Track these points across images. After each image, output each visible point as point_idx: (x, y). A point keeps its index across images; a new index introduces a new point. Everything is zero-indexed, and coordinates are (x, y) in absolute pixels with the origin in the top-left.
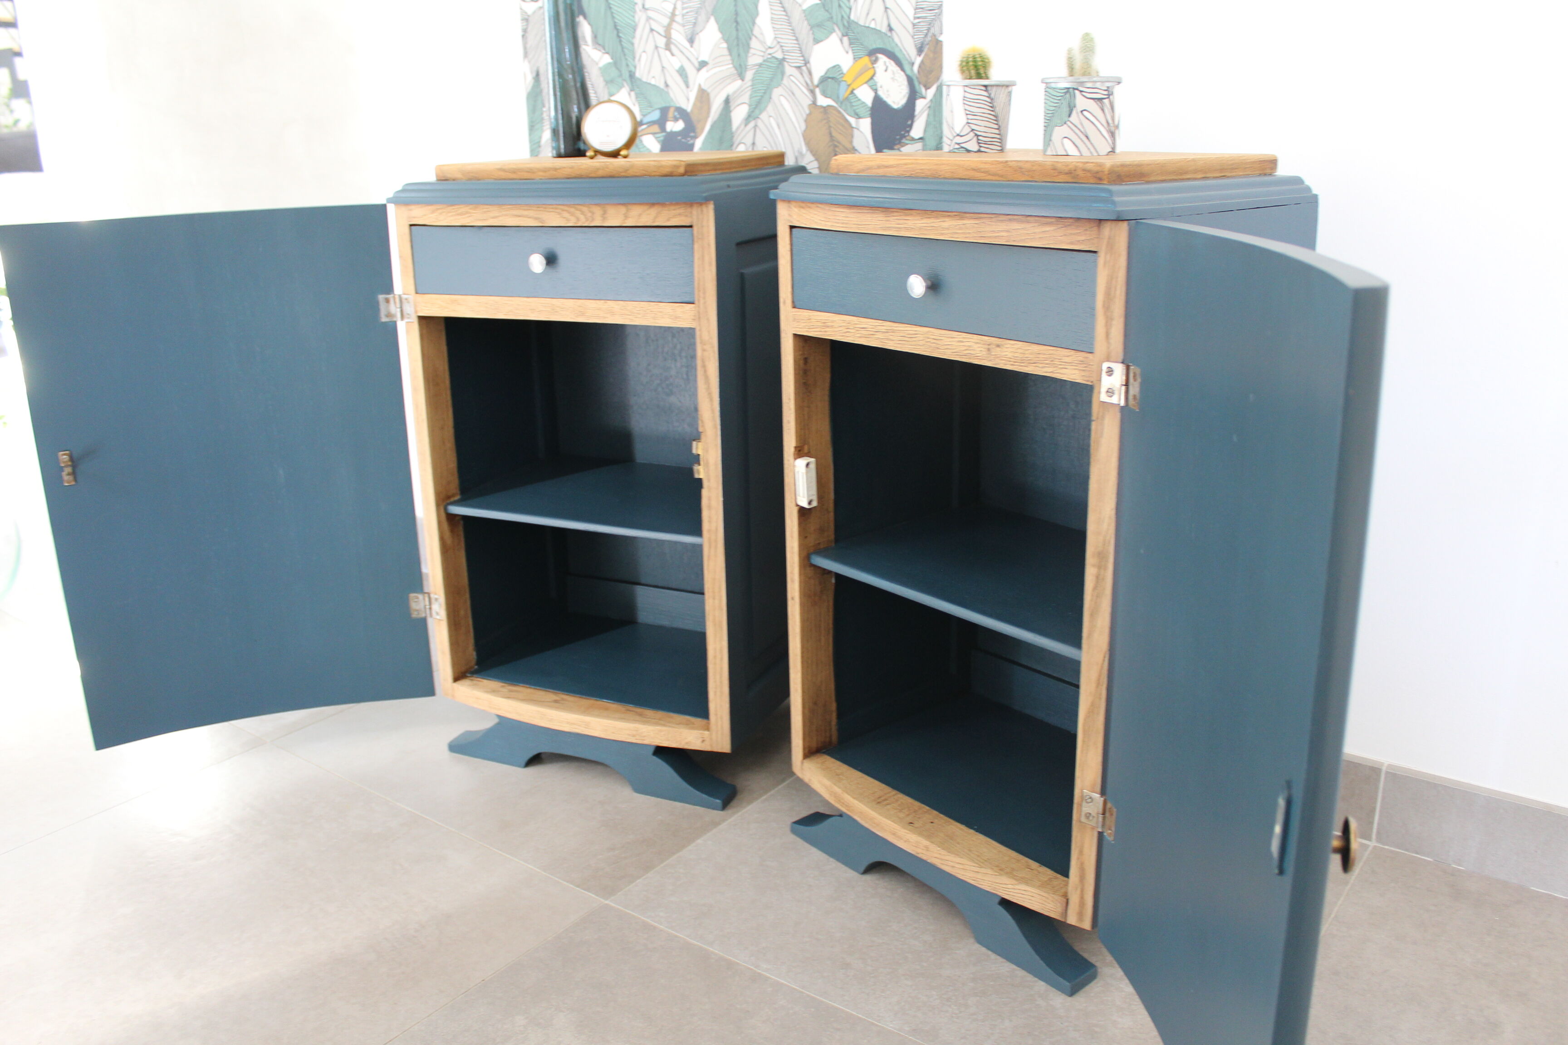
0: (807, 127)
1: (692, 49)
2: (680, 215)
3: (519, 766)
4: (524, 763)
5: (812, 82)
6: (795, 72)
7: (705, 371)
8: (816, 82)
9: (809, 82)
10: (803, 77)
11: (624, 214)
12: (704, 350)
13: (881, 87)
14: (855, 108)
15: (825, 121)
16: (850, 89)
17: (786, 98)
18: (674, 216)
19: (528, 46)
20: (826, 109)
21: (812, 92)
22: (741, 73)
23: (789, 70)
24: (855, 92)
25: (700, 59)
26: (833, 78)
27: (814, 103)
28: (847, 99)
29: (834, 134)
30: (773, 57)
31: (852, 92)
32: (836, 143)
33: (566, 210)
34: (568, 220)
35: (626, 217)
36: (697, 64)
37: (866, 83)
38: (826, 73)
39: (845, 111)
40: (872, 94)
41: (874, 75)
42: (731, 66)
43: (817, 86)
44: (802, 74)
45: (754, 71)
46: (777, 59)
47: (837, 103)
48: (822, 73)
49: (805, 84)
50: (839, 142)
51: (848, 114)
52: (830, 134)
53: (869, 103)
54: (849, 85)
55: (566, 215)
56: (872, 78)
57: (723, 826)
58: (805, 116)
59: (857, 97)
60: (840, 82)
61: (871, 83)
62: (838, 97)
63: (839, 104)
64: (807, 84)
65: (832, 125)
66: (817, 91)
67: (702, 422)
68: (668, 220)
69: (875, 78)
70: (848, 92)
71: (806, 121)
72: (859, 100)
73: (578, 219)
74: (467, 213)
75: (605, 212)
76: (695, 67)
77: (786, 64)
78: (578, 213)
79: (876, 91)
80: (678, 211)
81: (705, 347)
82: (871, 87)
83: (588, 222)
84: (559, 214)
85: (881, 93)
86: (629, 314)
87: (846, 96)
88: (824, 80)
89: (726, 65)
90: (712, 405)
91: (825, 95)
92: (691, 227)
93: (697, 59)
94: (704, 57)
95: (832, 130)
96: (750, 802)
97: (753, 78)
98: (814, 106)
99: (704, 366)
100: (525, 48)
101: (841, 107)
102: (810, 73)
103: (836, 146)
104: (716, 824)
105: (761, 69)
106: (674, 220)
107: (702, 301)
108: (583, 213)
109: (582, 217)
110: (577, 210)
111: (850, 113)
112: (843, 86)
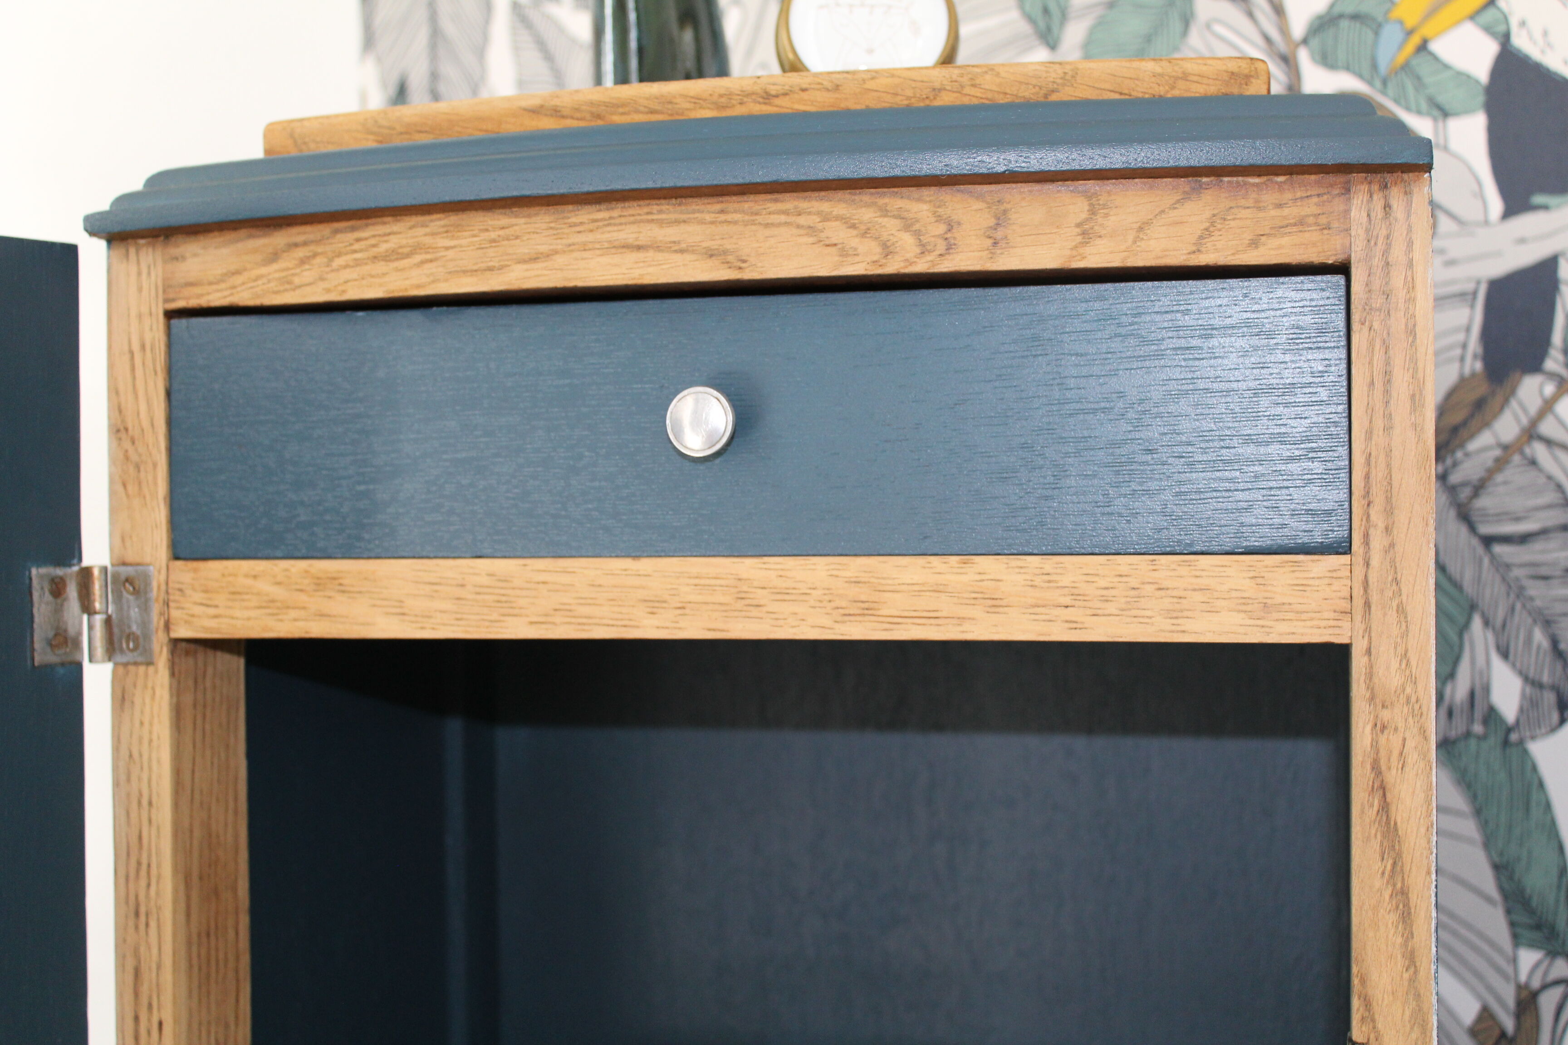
2: (1301, 222)
5: (1284, 30)
7: (1385, 807)
8: (1297, 32)
9: (1274, 34)
10: (1255, 23)
11: (1078, 225)
12: (1381, 727)
13: (1523, 24)
16: (1415, 40)
18: (1279, 229)
21: (1287, 60)
22: (1049, 29)
23: (1206, 7)
26: (1355, 17)
28: (1406, 67)
31: (1423, 47)
33: (838, 218)
34: (844, 253)
35: (1087, 235)
37: (1472, 17)
38: (1332, 7)
39: (1397, 101)
40: (1490, 49)
43: (1305, 41)
44: (1250, 15)
45: (1089, 21)
47: (1370, 83)
49: (1258, 39)
51: (1408, 109)
53: (1481, 70)
54: (1410, 33)
55: (837, 232)
56: (1491, 3)
59: (1439, 61)
61: (1490, 15)
62: (1374, 66)
63: (1378, 84)
64: (1268, 39)
66: (1302, 54)
67: (1367, 1004)
68: (1254, 243)
70: (1409, 49)
72: (1448, 66)
73: (888, 250)
74: (416, 249)
75: (1001, 220)
78: (890, 227)
79: (1505, 40)
80: (1292, 212)
81: (1385, 715)
82: (1488, 30)
83: (929, 258)
84: (811, 230)
85: (1521, 42)
86: (1067, 600)
87: (1401, 59)
88: (1325, 22)
90: (1408, 935)
91: (1326, 60)
92: (1343, 269)
97: (1086, 39)
99: (1382, 789)
101: (1384, 92)
102: (1279, 11)
105: (1112, 15)
106: (1274, 242)
107: (1378, 541)
108: (908, 226)
109: (907, 241)
110: (885, 212)
111: (1413, 107)
112: (1391, 35)
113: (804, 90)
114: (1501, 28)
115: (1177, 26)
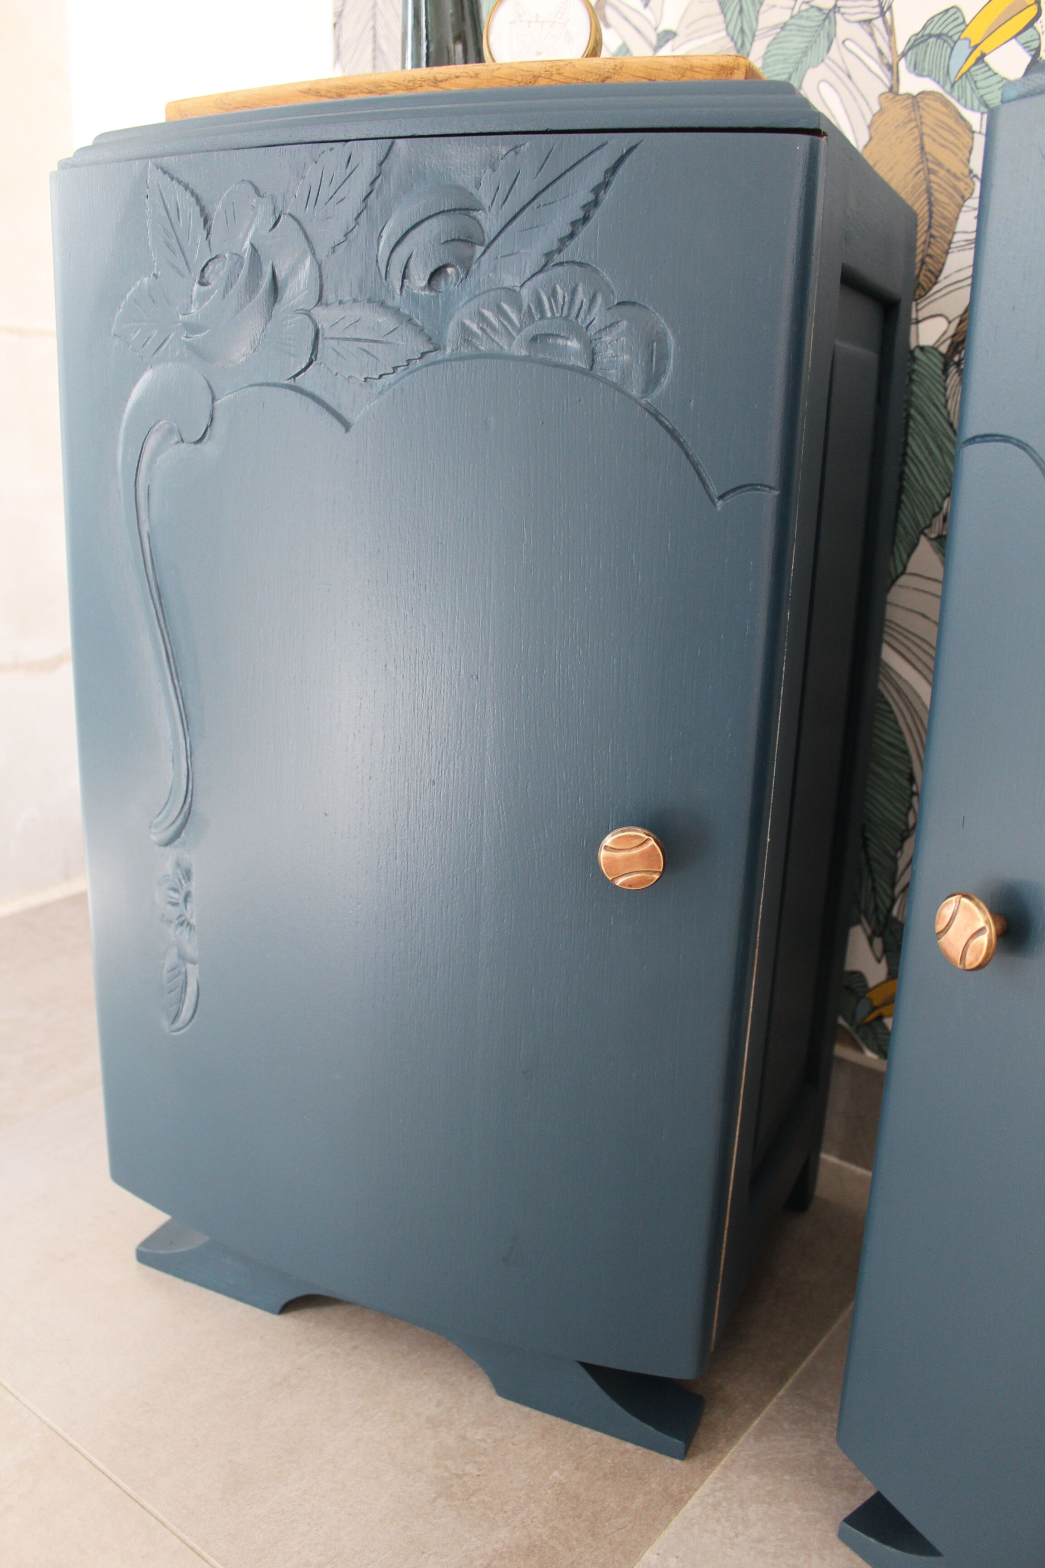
0: (871, 139)
1: (647, 12)
3: (272, 1311)
4: (278, 1308)
5: (892, 47)
6: (860, 34)
8: (901, 47)
9: (886, 50)
10: (875, 41)
14: (982, 92)
15: (913, 124)
16: (977, 54)
17: (832, 86)
19: (343, 41)
20: (915, 100)
21: (892, 69)
22: (743, 44)
23: (844, 28)
24: (987, 59)
25: (660, 30)
26: (939, 36)
27: (893, 90)
29: (929, 146)
30: (812, 7)
31: (981, 59)
32: (931, 166)
36: (654, 40)
37: (1017, 37)
38: (924, 28)
39: (958, 100)
40: (1025, 59)
41: (1039, 15)
42: (723, 34)
43: (904, 55)
44: (872, 35)
45: (769, 40)
46: (820, 10)
47: (943, 87)
48: (917, 28)
49: (875, 54)
50: (940, 165)
51: (965, 106)
52: (922, 148)
53: (1017, 74)
54: (975, 47)
56: (1031, 25)
57: (692, 1508)
58: (869, 118)
59: (990, 69)
60: (955, 43)
61: (1029, 36)
63: (948, 87)
64: (881, 53)
65: (925, 130)
66: (902, 64)
69: (1037, 25)
70: (972, 60)
71: (869, 127)
72: (996, 74)
76: (650, 44)
77: (838, 16)
79: (1036, 53)
82: (1025, 46)
87: (965, 68)
88: (919, 41)
89: (712, 34)
91: (917, 69)
93: (656, 29)
94: (668, 24)
95: (927, 141)
96: (732, 1438)
97: (766, 53)
98: (891, 96)
100: (338, 46)
101: (950, 94)
102: (890, 31)
103: (930, 171)
104: (678, 1502)
105: (783, 34)
111: (969, 104)
112: (961, 49)
113: (457, 77)
114: (1035, 45)
115: (824, 43)
